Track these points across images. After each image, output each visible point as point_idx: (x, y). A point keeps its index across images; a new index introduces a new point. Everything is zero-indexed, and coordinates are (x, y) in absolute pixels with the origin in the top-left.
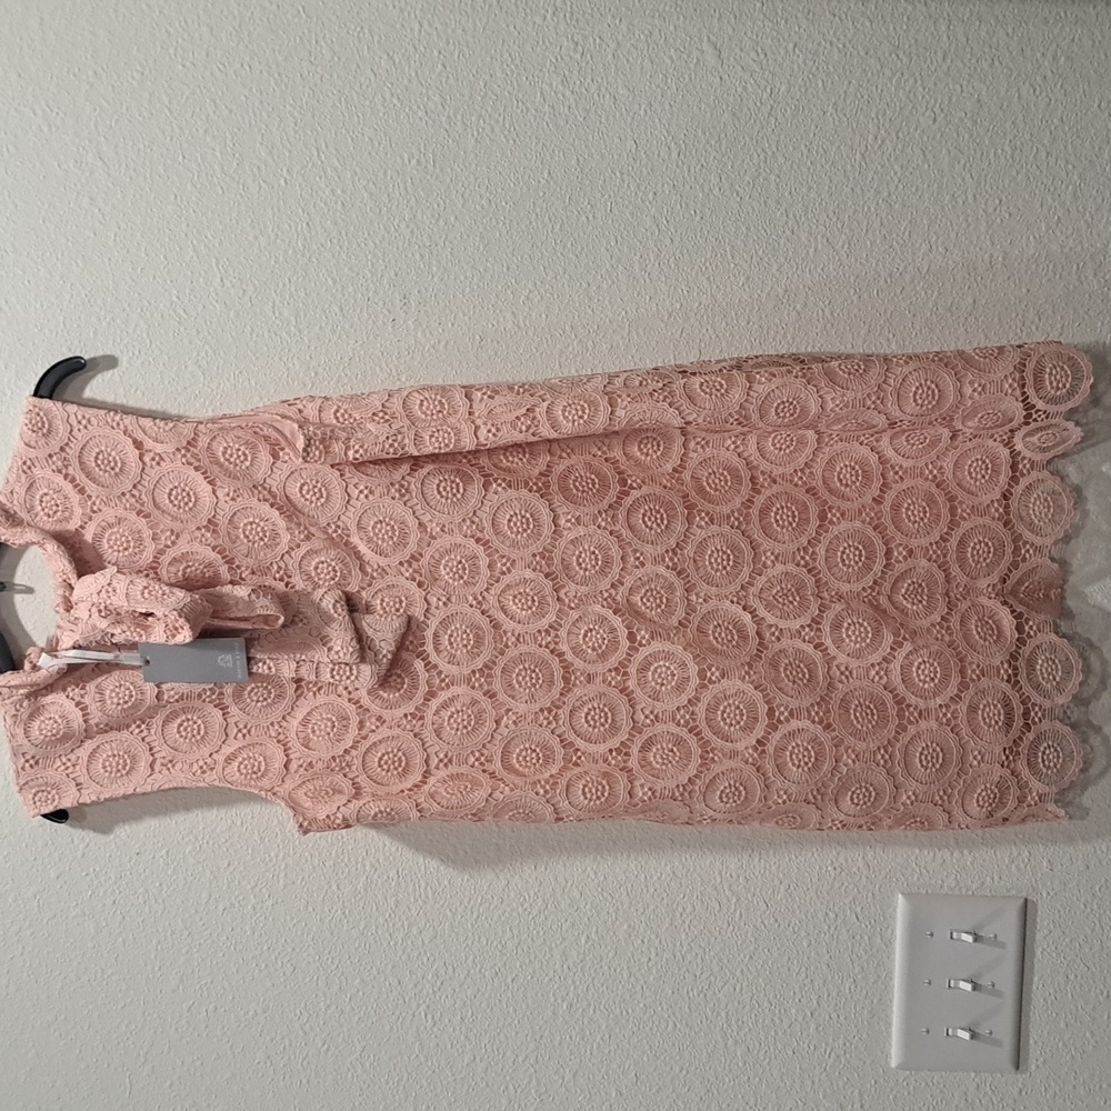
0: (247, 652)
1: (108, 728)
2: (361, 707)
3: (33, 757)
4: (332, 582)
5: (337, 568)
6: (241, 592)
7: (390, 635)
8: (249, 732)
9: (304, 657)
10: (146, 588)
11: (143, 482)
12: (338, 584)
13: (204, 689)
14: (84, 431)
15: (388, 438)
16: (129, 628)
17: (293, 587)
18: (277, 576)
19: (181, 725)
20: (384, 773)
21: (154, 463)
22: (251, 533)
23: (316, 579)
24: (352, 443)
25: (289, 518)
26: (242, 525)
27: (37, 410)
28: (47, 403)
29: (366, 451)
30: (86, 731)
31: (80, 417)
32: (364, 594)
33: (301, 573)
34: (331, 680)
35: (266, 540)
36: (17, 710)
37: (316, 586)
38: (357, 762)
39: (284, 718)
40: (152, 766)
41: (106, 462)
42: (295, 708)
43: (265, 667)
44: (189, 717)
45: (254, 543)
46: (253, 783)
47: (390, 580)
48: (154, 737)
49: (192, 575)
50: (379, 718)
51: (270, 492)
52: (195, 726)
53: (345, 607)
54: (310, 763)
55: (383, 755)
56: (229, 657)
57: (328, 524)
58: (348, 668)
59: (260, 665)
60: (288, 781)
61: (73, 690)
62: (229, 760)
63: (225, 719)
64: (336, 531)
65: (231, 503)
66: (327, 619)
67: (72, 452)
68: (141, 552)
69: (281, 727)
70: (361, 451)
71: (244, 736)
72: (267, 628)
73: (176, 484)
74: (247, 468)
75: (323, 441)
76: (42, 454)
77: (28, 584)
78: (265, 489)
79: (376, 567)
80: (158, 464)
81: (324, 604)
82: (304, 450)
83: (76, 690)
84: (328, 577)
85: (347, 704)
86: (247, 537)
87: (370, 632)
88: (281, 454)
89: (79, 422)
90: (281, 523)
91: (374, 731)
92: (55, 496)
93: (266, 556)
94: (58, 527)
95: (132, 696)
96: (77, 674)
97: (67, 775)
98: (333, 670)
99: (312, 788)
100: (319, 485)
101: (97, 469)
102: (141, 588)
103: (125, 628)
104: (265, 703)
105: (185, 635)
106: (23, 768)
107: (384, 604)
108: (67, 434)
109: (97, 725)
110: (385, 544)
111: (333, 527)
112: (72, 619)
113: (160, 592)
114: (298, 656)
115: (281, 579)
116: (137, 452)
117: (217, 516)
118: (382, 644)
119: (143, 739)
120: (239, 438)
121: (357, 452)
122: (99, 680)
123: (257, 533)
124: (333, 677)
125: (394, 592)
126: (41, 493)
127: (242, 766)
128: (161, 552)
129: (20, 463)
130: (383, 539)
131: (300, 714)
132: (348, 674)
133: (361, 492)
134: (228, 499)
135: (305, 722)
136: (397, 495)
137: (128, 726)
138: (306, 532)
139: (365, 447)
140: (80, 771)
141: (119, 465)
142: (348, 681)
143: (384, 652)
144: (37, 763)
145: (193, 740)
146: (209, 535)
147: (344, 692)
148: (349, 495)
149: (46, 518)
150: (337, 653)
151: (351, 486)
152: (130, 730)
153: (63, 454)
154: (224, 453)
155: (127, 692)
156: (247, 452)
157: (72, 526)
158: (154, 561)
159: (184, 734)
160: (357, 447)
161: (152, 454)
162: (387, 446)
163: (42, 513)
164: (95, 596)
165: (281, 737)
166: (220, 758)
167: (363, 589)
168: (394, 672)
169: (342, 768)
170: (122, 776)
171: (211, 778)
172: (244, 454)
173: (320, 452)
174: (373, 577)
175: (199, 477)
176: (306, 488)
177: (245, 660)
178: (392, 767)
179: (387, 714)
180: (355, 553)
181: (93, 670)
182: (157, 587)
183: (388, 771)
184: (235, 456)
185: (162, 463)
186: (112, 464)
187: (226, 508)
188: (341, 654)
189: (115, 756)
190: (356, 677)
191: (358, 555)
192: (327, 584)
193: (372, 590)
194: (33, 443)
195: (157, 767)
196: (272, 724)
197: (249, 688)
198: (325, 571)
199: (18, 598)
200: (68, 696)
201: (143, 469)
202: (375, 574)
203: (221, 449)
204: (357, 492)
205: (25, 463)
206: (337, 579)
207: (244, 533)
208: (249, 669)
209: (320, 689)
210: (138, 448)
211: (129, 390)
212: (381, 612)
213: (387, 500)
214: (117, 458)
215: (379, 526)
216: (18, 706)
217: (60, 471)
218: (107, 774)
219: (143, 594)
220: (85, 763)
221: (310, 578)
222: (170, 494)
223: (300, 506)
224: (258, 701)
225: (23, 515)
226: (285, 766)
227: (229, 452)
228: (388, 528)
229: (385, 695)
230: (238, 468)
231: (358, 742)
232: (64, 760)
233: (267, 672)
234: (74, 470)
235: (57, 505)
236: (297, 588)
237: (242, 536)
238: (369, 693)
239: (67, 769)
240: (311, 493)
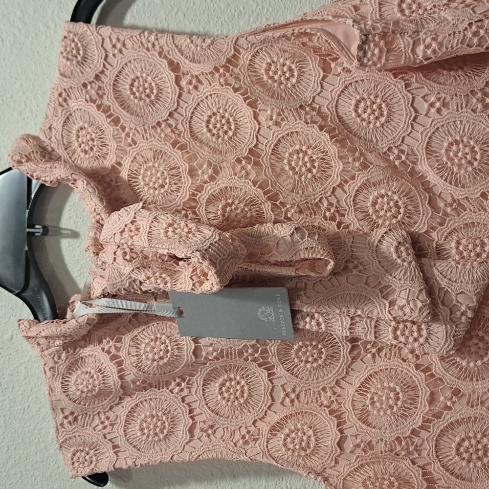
0: (292, 305)
1: (146, 386)
2: (432, 376)
3: (72, 413)
4: (394, 221)
5: (400, 203)
6: (284, 231)
7: (470, 287)
8: (298, 397)
9: (359, 313)
10: (170, 225)
11: (180, 110)
12: (401, 223)
13: (246, 345)
14: (119, 56)
15: (470, 24)
16: (154, 273)
17: (347, 227)
18: (328, 214)
19: (223, 385)
20: (464, 464)
21: (191, 87)
22: (297, 164)
23: (374, 217)
24: (422, 35)
25: (341, 143)
26: (287, 155)
27: (71, 35)
28: (81, 27)
29: (440, 45)
30: (122, 387)
31: (114, 41)
32: (434, 235)
33: (355, 210)
34: (394, 342)
35: (315, 171)
36: (56, 363)
37: (375, 226)
38: (428, 447)
39: (338, 383)
40: (191, 430)
41: (141, 89)
42: (351, 373)
43: (313, 323)
44: (232, 376)
45: (301, 176)
46: (301, 461)
47: (468, 216)
48: (195, 397)
49: (233, 214)
50: (457, 392)
51: (319, 113)
52: (238, 387)
53: (411, 251)
54: (369, 443)
55: (463, 440)
56: (270, 310)
57: (390, 149)
58: (415, 328)
59: (308, 319)
60: (343, 462)
61: (109, 342)
62: (274, 430)
63: (270, 381)
64: (399, 158)
65: (274, 128)
66: (389, 266)
67: (107, 81)
68: (178, 190)
69: (334, 393)
70: (434, 45)
71: (292, 401)
72: (312, 274)
73: (215, 110)
74: (294, 86)
75: (383, 36)
76: (76, 83)
77: (74, 228)
78: (313, 109)
79: (449, 201)
80: (196, 88)
81: (384, 247)
82: (360, 48)
83: (111, 343)
84: (389, 214)
85: (413, 371)
86: (293, 169)
87: (444, 283)
88: (333, 65)
89: (114, 46)
90: (333, 149)
91: (450, 408)
92: (90, 130)
93: (315, 191)
94: (96, 164)
95: (168, 351)
96: (114, 324)
97: (104, 435)
98: (396, 329)
99: (372, 474)
100: (379, 100)
101: (132, 97)
102: (165, 225)
103: (150, 274)
104: (315, 365)
105: (212, 283)
106: (62, 425)
107: (461, 248)
108: (102, 61)
109: (134, 382)
110: (462, 172)
111: (396, 152)
112: (100, 263)
113: (186, 230)
114: (353, 310)
115: (333, 219)
116: (173, 75)
117: (260, 146)
118: (460, 298)
119: (183, 400)
120: (284, 51)
121: (428, 47)
122: (136, 332)
123: (305, 164)
124: (396, 338)
125: (473, 232)
126: (77, 127)
127: (289, 440)
128: (200, 189)
129: (56, 95)
130: (460, 166)
131: (357, 379)
132: (415, 334)
133: (432, 105)
134: (270, 123)
135: (363, 389)
136: (480, 106)
137: (167, 384)
138: (362, 159)
139: (440, 39)
140: (118, 432)
141: (155, 91)
142: (416, 344)
143: (463, 308)
144: (76, 419)
145: (236, 403)
146: (249, 167)
147: (410, 356)
148: (416, 111)
149: (83, 154)
150: (402, 308)
151: (419, 99)
152: (170, 388)
153: (98, 83)
154: (267, 71)
155: (162, 347)
156: (293, 67)
157: (109, 163)
158: (190, 199)
159: (226, 395)
160: (428, 40)
161: (188, 77)
162: (470, 35)
163: (79, 150)
164: (118, 236)
165: (334, 406)
166: (264, 427)
167: (434, 228)
168: (473, 334)
169: (410, 453)
170: (160, 440)
171: (254, 450)
172: (291, 70)
173: (381, 51)
174: (446, 214)
175: (238, 99)
176: (362, 104)
177: (289, 314)
178: (474, 457)
179: (466, 387)
180: (423, 184)
181: (130, 320)
182: (183, 224)
183: (469, 461)
184: (279, 73)
185: (201, 87)
186: (148, 91)
187: (270, 135)
188: (407, 310)
189: (153, 417)
190: (427, 339)
191: (427, 187)
192: (387, 223)
193: (445, 230)
194: (68, 73)
195: (197, 432)
196: (324, 389)
197: (296, 347)
198: (385, 207)
199: (65, 243)
200: (103, 349)
201: (180, 96)
202: (449, 210)
203: (264, 65)
204: (426, 105)
205: (60, 95)
206: (400, 217)
207: (290, 164)
208: (294, 324)
209: (380, 350)
210: (173, 71)
211: (170, 12)
212: (457, 258)
213: (466, 113)
214: (153, 84)
215: (454, 148)
216: (56, 358)
217: (94, 101)
218: (144, 438)
219: (167, 232)
220: (123, 423)
221: (366, 216)
222: (208, 122)
223: (355, 128)
224: (307, 362)
225: (61, 151)
226: (339, 444)
227: (273, 68)
228: (467, 150)
229: (464, 363)
230: (282, 87)
231: (428, 421)
232: (103, 417)
233: (315, 328)
234: (109, 100)
235: (93, 140)
236: (351, 228)
237: (287, 168)
238: (442, 359)
239: (105, 428)
240: (369, 111)
